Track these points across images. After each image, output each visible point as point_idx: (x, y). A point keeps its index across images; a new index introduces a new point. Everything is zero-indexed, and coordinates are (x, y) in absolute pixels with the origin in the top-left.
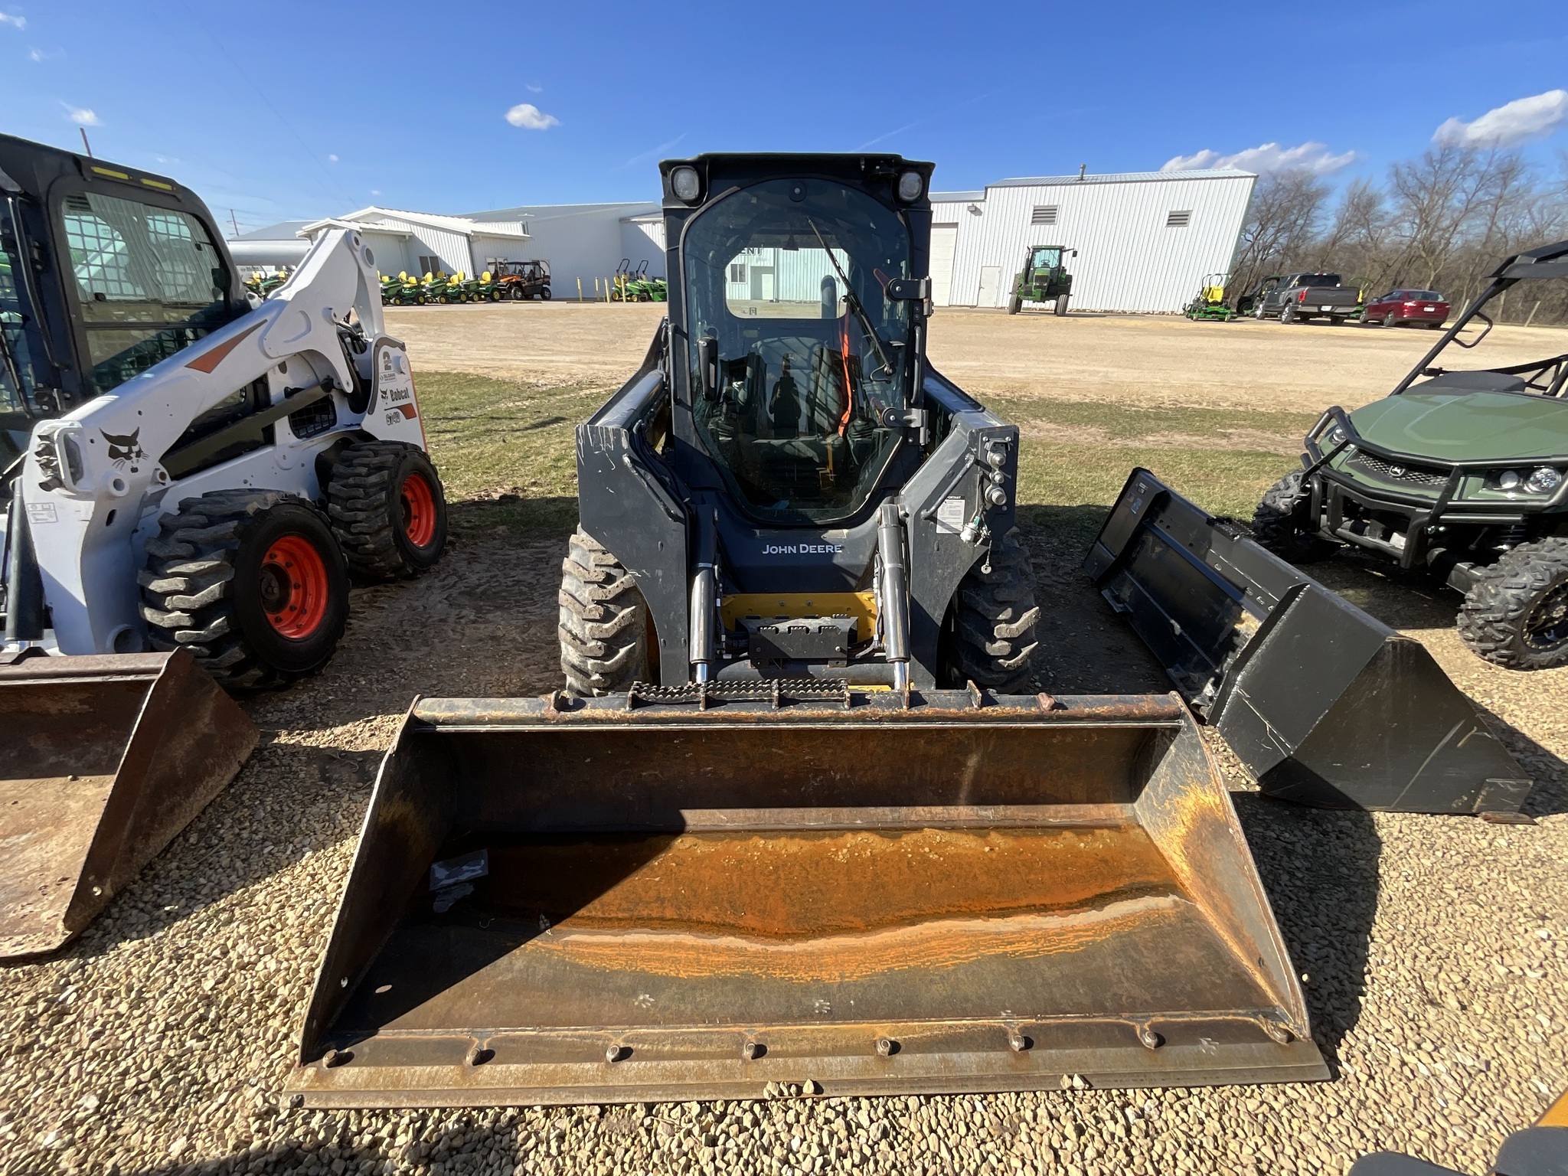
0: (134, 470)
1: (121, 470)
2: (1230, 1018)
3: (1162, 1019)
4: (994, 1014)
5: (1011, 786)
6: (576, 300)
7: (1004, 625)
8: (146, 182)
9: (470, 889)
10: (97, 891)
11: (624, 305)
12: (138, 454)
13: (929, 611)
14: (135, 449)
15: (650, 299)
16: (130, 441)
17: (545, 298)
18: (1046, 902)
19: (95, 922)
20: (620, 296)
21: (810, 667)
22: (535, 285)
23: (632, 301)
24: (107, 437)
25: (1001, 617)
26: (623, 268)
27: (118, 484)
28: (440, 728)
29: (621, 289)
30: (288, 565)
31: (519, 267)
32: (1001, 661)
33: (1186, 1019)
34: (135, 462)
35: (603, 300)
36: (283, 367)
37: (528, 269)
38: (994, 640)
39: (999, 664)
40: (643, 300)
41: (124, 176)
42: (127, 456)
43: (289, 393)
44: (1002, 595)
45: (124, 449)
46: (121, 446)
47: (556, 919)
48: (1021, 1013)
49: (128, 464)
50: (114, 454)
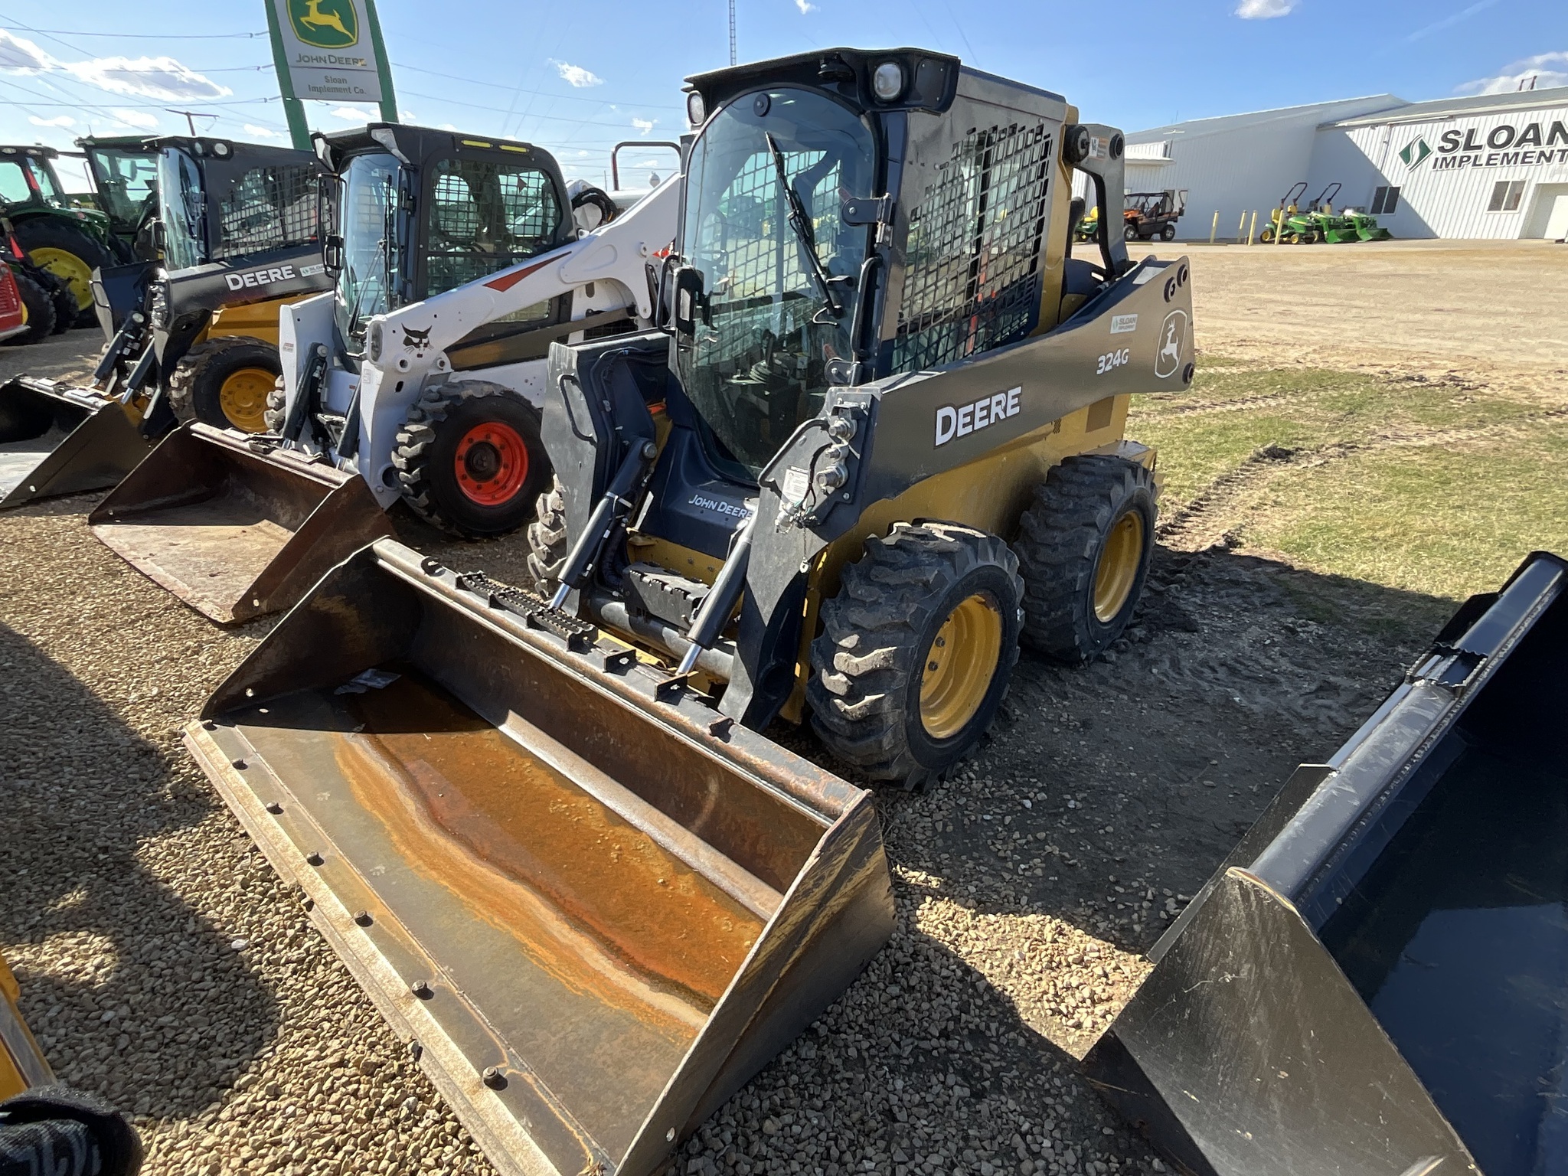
0: (420, 356)
1: (410, 355)
2: (580, 1138)
3: (530, 1080)
4: (441, 961)
5: (744, 841)
6: (1205, 241)
7: (845, 655)
8: (503, 147)
9: (363, 691)
10: (256, 603)
11: (1276, 248)
12: (426, 345)
13: (759, 603)
14: (425, 341)
15: (1322, 240)
16: (423, 335)
17: (1164, 239)
18: (625, 948)
19: (251, 621)
20: (1273, 235)
21: (666, 629)
22: (1156, 222)
23: (1289, 243)
24: (406, 331)
25: (844, 643)
26: (1294, 195)
27: (403, 363)
28: (381, 562)
29: (1276, 226)
30: (502, 447)
31: (1142, 199)
32: (838, 701)
33: (546, 1100)
34: (422, 350)
35: (1243, 241)
36: (590, 290)
37: (1153, 201)
38: (833, 671)
39: (835, 705)
40: (1309, 241)
41: (487, 145)
42: (417, 345)
43: (590, 313)
44: (856, 616)
45: (416, 340)
46: (415, 337)
47: (369, 730)
48: (457, 978)
49: (417, 351)
50: (408, 342)
